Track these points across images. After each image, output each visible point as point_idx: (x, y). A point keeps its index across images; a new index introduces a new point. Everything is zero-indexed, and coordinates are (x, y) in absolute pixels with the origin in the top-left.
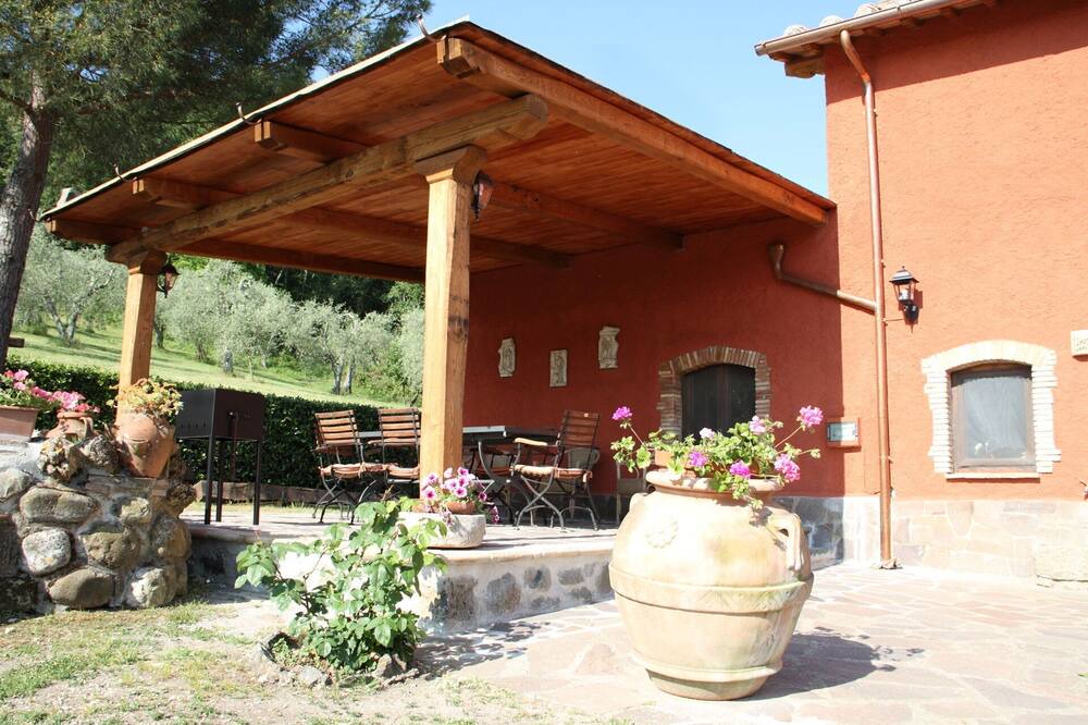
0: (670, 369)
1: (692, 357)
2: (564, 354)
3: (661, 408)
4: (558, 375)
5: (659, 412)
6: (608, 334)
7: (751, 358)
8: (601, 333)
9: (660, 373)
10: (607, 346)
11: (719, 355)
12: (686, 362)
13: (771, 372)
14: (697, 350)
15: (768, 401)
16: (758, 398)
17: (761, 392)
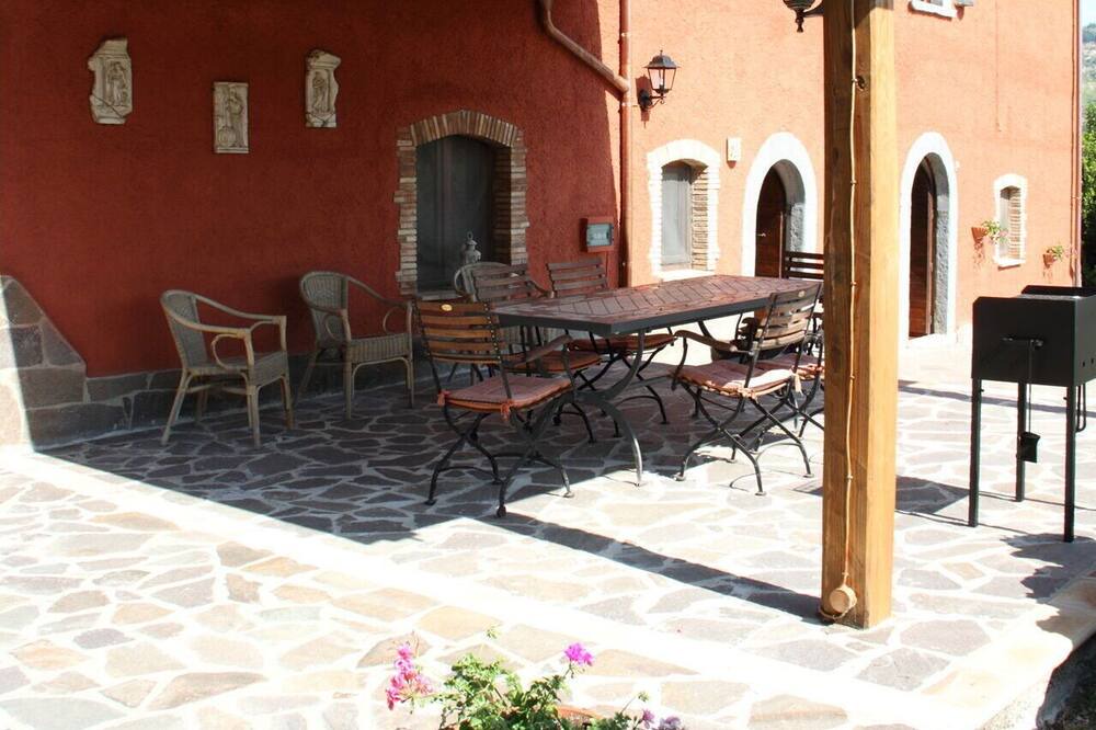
0: (411, 139)
1: (440, 123)
2: (242, 90)
3: (401, 200)
4: (231, 131)
5: (399, 206)
6: (324, 65)
7: (508, 134)
8: (313, 63)
9: (399, 143)
10: (321, 85)
11: (474, 123)
12: (432, 130)
13: (527, 154)
14: (447, 113)
15: (523, 193)
16: (516, 189)
17: (518, 181)
